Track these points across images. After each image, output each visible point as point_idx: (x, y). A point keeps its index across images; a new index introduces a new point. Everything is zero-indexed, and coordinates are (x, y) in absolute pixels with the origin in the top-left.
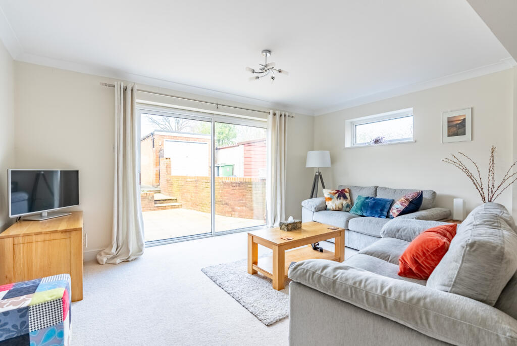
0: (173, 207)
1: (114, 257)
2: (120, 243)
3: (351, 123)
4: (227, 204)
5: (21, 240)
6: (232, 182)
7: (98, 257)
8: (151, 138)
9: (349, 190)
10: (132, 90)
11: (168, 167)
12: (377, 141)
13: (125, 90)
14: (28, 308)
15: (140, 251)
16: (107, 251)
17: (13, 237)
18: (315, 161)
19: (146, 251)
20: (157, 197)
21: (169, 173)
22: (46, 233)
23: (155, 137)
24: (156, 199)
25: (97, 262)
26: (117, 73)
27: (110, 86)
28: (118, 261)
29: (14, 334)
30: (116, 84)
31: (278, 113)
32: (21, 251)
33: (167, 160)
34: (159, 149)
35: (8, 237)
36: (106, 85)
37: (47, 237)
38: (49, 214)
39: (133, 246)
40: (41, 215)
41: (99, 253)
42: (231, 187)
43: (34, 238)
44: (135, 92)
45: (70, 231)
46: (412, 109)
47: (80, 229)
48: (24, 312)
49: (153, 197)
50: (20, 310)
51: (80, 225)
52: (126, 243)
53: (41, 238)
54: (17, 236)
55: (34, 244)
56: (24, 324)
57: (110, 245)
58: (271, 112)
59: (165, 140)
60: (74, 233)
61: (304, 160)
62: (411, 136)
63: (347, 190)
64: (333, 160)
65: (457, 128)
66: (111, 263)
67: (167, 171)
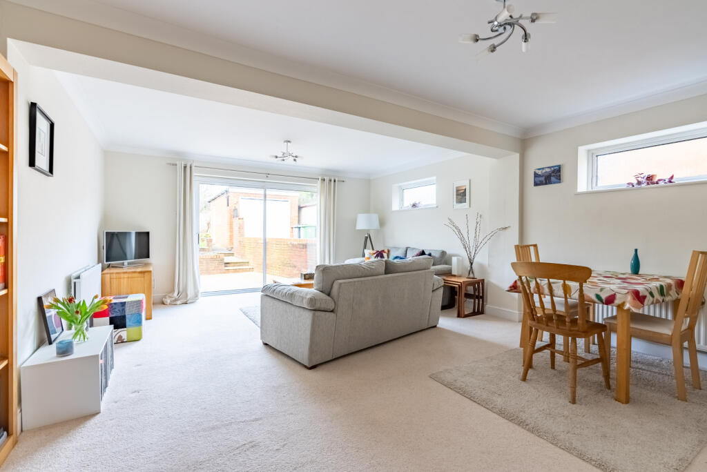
0: (244, 270)
1: (176, 300)
2: (181, 290)
3: (400, 186)
4: (295, 267)
5: (114, 276)
6: (299, 244)
7: (164, 299)
8: (225, 195)
9: (389, 251)
10: (191, 167)
11: (241, 228)
12: (414, 205)
13: (185, 167)
14: (125, 303)
15: (196, 296)
16: (170, 295)
17: (110, 274)
18: (363, 223)
19: (201, 300)
20: (227, 259)
21: (242, 235)
22: (129, 273)
23: (229, 194)
24: (226, 261)
25: (163, 303)
26: (179, 154)
27: (173, 165)
28: (179, 302)
29: (119, 314)
30: (178, 163)
31: (327, 179)
32: (115, 282)
33: (240, 220)
34: (233, 208)
35: (107, 273)
36: (170, 164)
37: (130, 275)
38: (129, 264)
39: (190, 293)
40: (123, 264)
41: (165, 297)
42: (299, 249)
43: (122, 275)
44: (193, 168)
45: (144, 272)
46: (435, 178)
47: (150, 271)
48: (123, 304)
49: (223, 259)
50: (121, 303)
51: (151, 269)
52: (185, 290)
53: (126, 276)
54: (113, 273)
55: (122, 280)
56: (124, 310)
57: (173, 291)
58: (320, 178)
59: (240, 197)
60: (146, 274)
61: (355, 222)
62: (435, 203)
63: (386, 251)
64: (382, 223)
65: (461, 195)
66: (173, 303)
67: (240, 232)
